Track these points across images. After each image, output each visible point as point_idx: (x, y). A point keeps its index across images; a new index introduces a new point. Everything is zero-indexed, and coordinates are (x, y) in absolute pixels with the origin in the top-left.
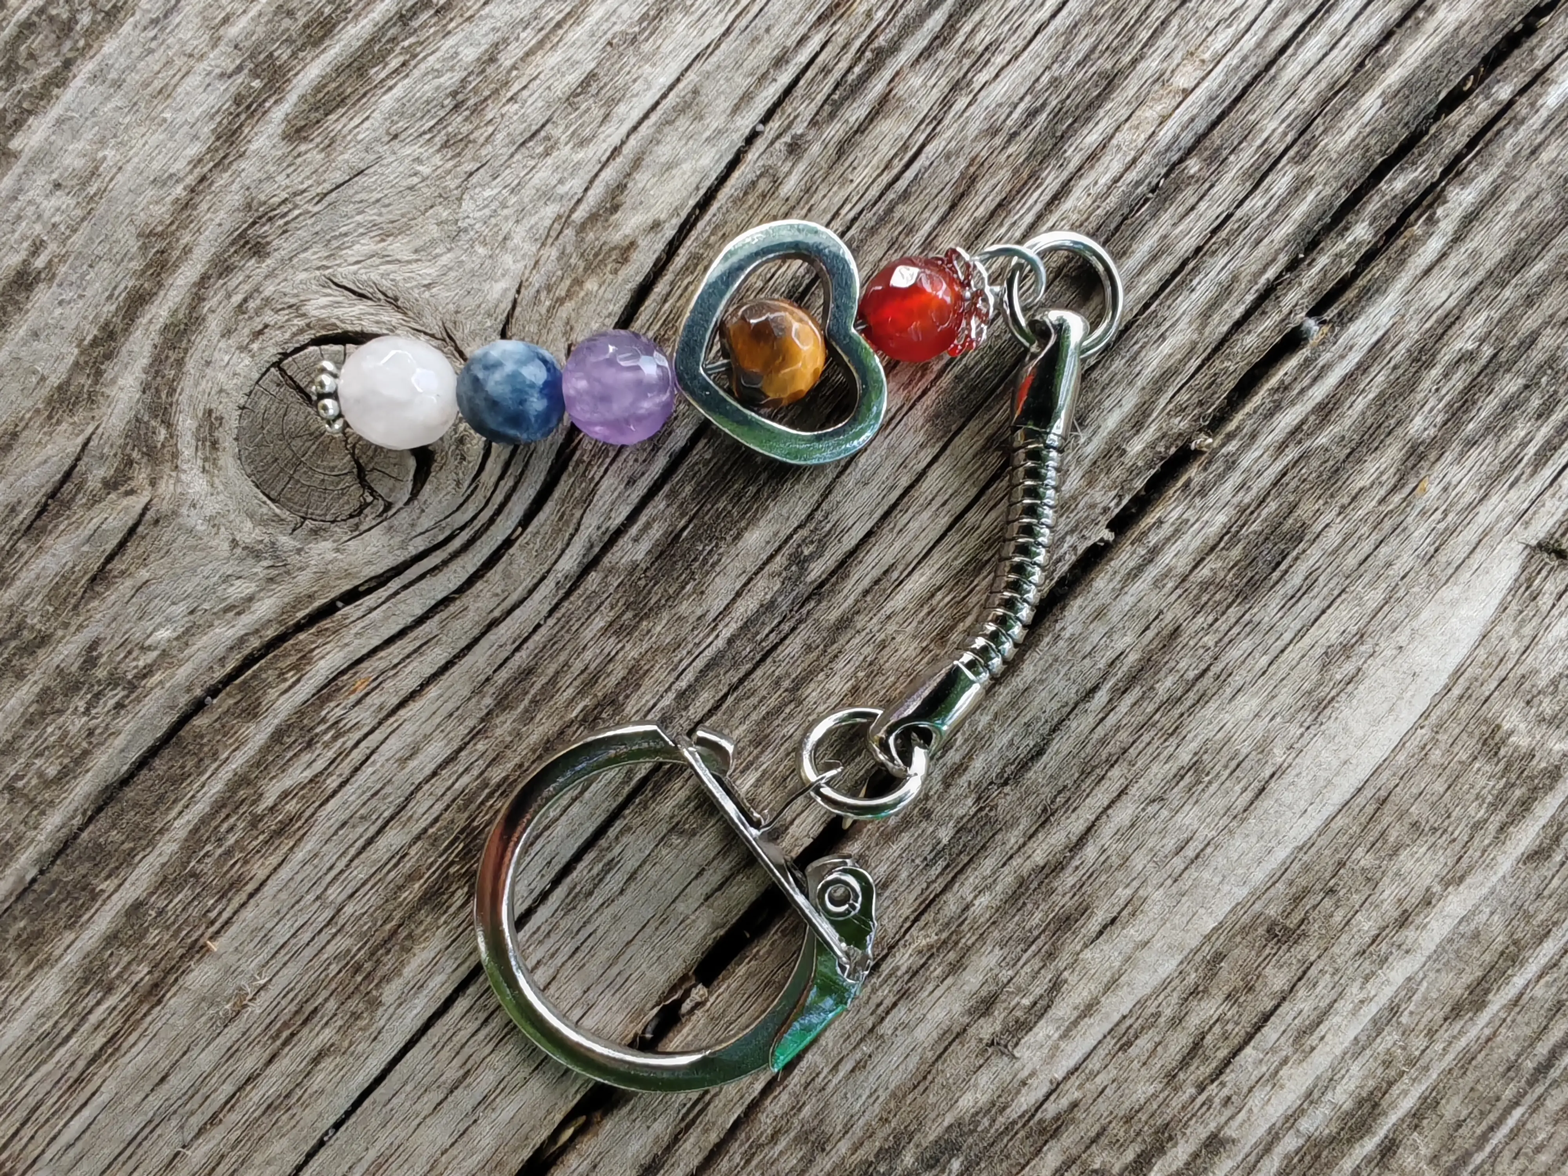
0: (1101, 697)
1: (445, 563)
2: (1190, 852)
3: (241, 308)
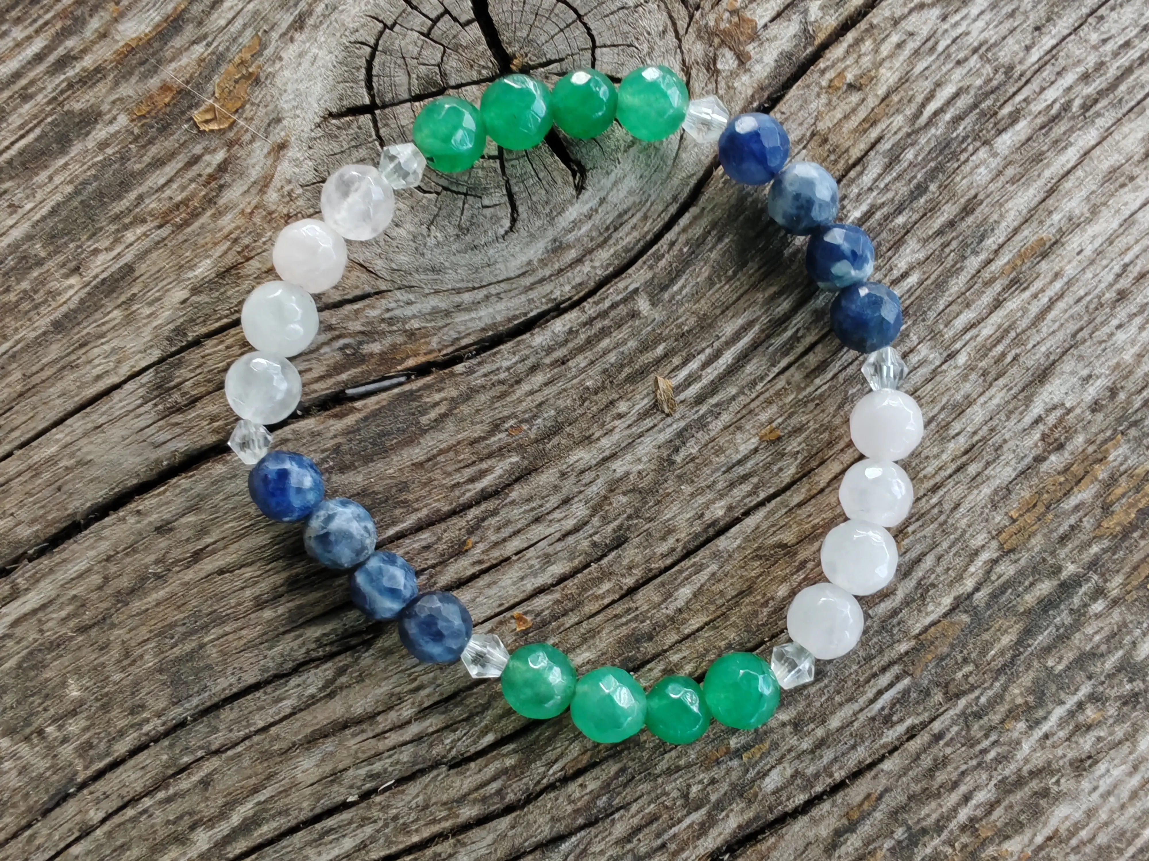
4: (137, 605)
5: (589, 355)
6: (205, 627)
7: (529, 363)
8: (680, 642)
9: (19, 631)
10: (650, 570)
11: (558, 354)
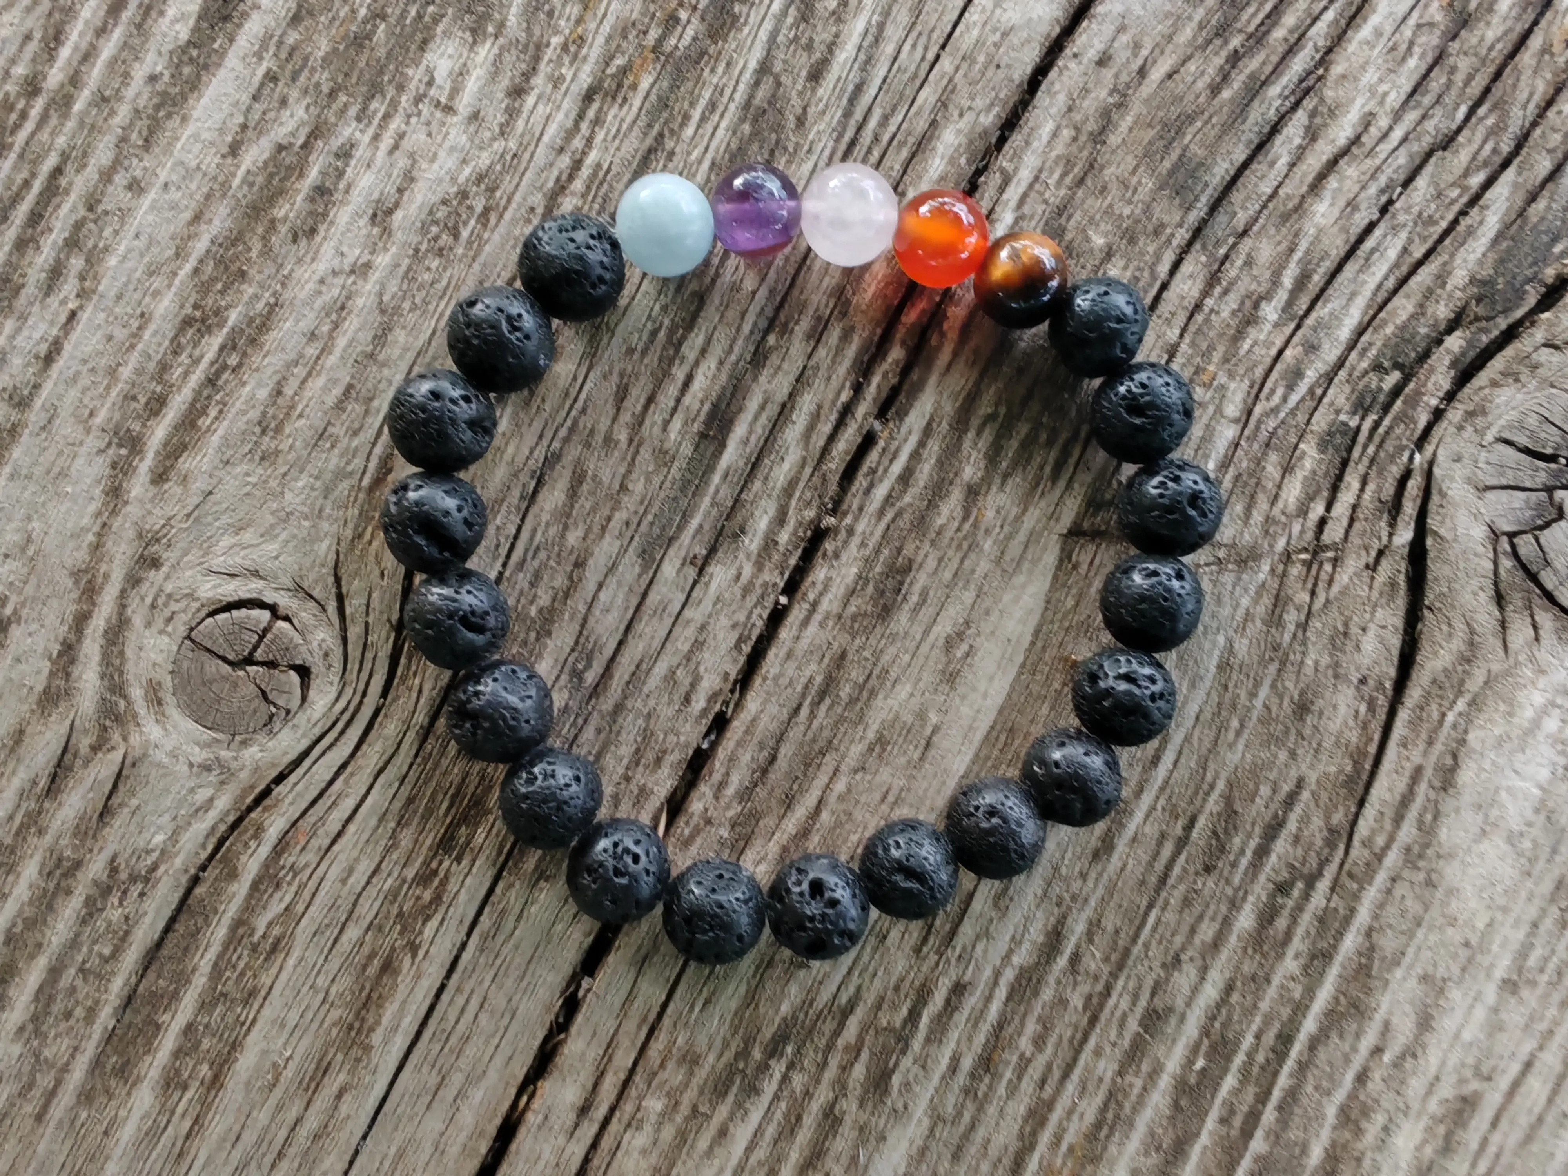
0: (805, 711)
1: (337, 740)
2: (891, 798)
3: (153, 606)
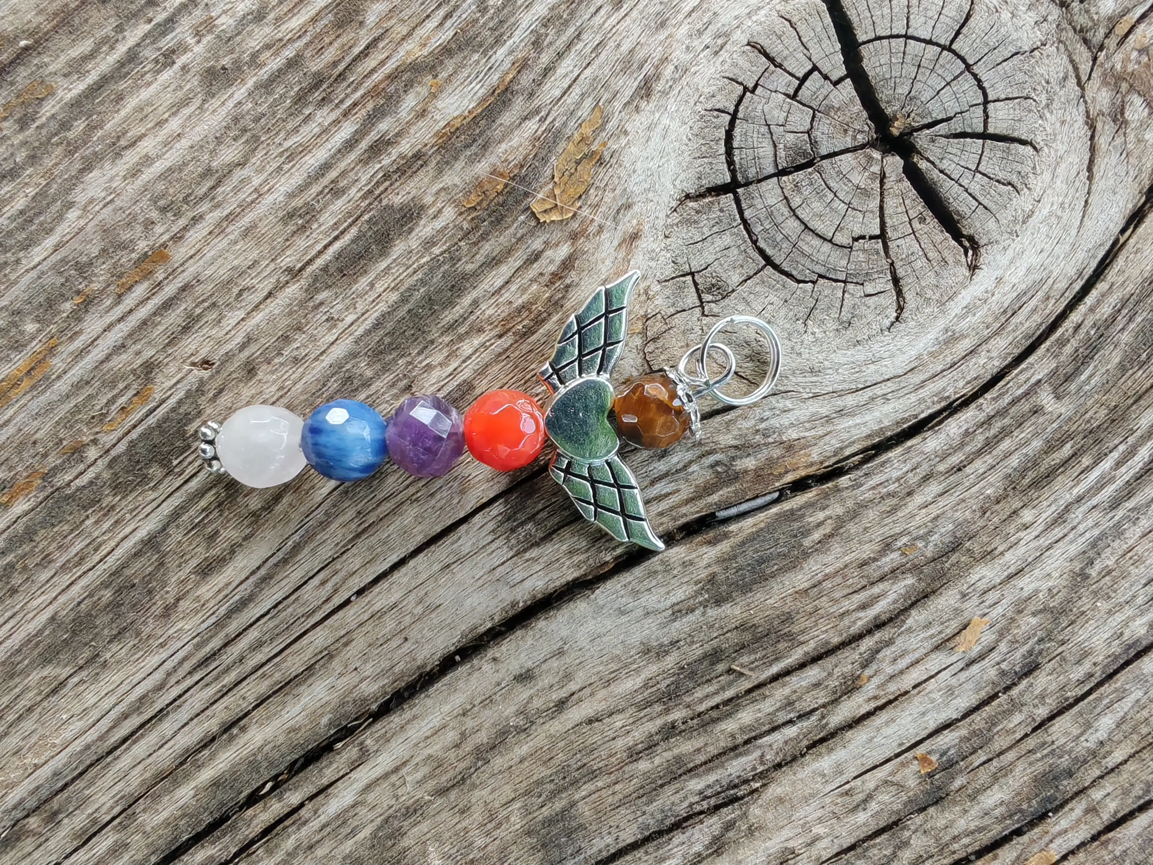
4: (498, 762)
5: (989, 459)
6: (575, 783)
7: (922, 472)
8: (1102, 777)
9: (371, 797)
10: (1067, 699)
11: (955, 459)
